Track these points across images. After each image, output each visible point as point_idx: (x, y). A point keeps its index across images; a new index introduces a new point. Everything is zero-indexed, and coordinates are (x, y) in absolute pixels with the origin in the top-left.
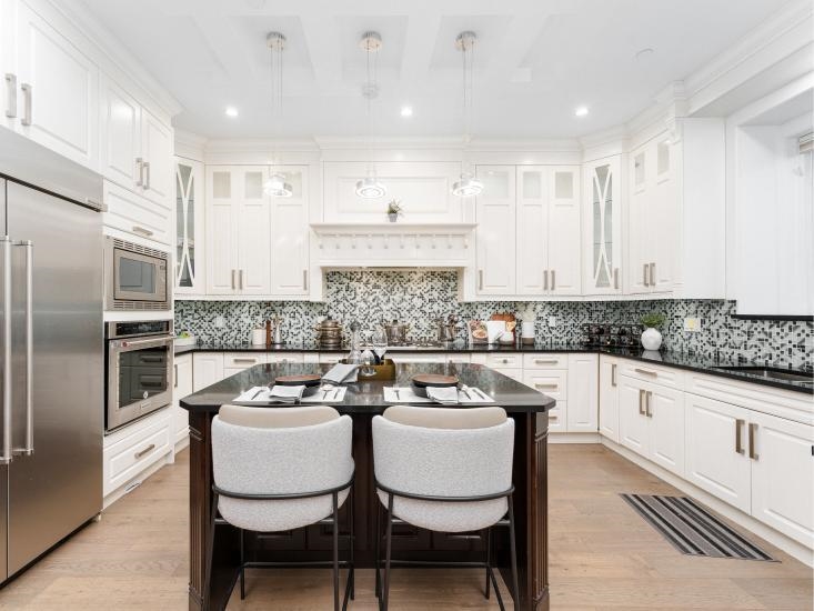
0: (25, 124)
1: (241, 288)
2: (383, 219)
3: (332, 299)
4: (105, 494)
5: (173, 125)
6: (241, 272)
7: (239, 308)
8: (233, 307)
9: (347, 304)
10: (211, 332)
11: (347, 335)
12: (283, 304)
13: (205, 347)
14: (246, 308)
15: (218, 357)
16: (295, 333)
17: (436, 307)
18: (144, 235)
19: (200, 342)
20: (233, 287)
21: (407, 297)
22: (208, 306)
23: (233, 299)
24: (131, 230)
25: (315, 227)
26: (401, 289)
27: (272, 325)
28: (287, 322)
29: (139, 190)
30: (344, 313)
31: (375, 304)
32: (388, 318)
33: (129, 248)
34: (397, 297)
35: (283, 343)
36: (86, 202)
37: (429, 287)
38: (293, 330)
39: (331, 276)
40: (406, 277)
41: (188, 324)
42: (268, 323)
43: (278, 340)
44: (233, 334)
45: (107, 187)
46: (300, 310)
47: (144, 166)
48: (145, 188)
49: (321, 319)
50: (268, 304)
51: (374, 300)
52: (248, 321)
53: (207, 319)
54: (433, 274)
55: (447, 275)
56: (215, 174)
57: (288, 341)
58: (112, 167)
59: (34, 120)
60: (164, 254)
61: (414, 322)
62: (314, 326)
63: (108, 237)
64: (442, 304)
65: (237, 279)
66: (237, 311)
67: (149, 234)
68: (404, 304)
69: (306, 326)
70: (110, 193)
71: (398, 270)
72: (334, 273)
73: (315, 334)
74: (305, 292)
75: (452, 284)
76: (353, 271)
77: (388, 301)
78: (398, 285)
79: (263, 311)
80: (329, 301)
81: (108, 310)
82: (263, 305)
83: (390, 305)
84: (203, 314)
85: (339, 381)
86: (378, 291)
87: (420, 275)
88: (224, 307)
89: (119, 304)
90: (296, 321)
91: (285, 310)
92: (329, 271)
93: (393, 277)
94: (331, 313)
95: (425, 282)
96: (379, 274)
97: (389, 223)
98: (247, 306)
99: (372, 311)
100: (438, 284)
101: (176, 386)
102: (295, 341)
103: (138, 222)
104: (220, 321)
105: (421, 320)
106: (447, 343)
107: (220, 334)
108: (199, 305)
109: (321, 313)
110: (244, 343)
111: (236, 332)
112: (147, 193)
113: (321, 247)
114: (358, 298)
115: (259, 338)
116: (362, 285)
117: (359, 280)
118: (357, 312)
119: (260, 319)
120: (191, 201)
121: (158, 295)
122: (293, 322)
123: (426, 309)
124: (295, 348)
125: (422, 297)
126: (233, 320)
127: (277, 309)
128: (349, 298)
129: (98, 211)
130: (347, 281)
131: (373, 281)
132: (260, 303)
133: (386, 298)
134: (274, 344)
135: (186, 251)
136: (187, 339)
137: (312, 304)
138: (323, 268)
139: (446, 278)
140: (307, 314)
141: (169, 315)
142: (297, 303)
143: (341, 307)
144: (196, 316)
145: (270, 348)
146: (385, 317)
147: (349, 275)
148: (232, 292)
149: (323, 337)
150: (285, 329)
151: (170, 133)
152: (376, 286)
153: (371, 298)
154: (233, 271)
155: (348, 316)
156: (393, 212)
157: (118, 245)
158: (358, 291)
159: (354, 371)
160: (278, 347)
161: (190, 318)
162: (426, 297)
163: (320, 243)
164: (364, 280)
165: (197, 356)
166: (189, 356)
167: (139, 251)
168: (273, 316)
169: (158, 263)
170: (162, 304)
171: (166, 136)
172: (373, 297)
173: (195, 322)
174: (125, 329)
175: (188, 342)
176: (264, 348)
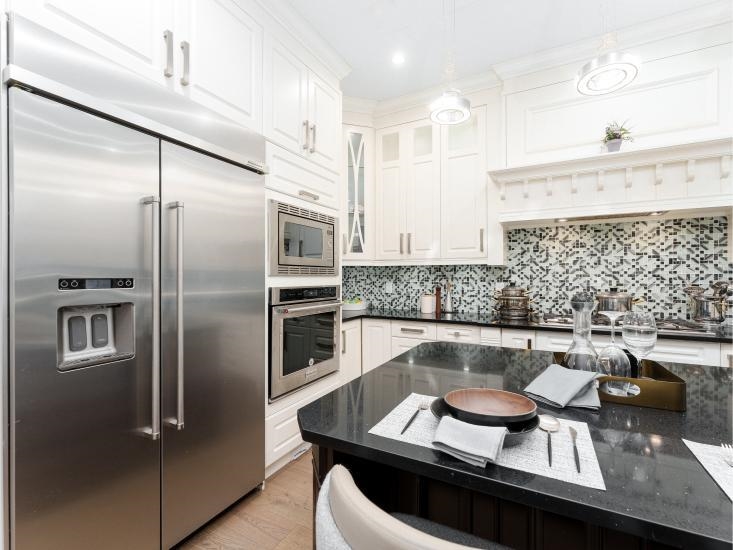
0: (184, 84)
1: (409, 252)
2: (597, 149)
3: (515, 262)
4: (267, 464)
5: (342, 88)
6: (409, 235)
7: (409, 273)
8: (402, 272)
9: (535, 268)
10: (381, 298)
11: (535, 306)
12: (454, 269)
13: (375, 313)
14: (415, 273)
15: (386, 325)
16: (469, 300)
17: (682, 271)
18: (312, 199)
19: (371, 308)
20: (402, 252)
21: (630, 257)
22: (378, 273)
23: (402, 264)
24: (297, 194)
25: (494, 174)
26: (618, 246)
27: (443, 292)
28: (459, 289)
29: (305, 153)
30: (531, 278)
31: (577, 266)
32: (597, 286)
33: (294, 212)
34: (613, 257)
35: (455, 312)
36: (245, 163)
37: (670, 242)
38: (465, 298)
39: (515, 234)
40: (629, 230)
41: (360, 289)
42: (438, 290)
43: (449, 308)
44: (402, 300)
45: (270, 149)
46: (474, 275)
47: (310, 129)
48: (312, 151)
49: (501, 286)
50: (438, 268)
51: (575, 262)
52: (417, 287)
53: (378, 284)
54: (678, 222)
55: (707, 223)
56: (384, 137)
57: (460, 309)
58: (276, 129)
59: (192, 79)
60: (331, 218)
61: (643, 291)
62: (491, 294)
63: (272, 201)
64: (694, 265)
65: (406, 244)
66: (406, 277)
67: (316, 198)
68: (625, 267)
69: (482, 294)
70: (274, 156)
71: (614, 221)
72: (518, 231)
73: (492, 303)
74: (481, 255)
75: (717, 236)
76: (544, 226)
77: (598, 263)
78: (614, 241)
79: (432, 277)
80: (510, 265)
81: (271, 276)
82: (433, 270)
83: (602, 268)
84: (374, 279)
85: (563, 402)
86: (581, 250)
87: (652, 225)
88: (393, 273)
89: (283, 269)
90: (470, 288)
91: (457, 276)
92: (511, 228)
93: (606, 230)
94: (514, 278)
95: (663, 234)
96: (583, 228)
97: (606, 153)
98: (416, 271)
99: (572, 277)
100: (687, 236)
101: (344, 352)
102: (469, 310)
103: (305, 186)
104: (390, 287)
105: (655, 290)
106: (708, 325)
107: (389, 300)
108: (371, 270)
109: (500, 279)
110: (413, 310)
111: (405, 297)
112: (314, 157)
113: (503, 199)
114: (552, 260)
115: (428, 306)
116: (557, 244)
117: (552, 239)
118: (549, 277)
119: (429, 285)
120: (362, 168)
121: (324, 261)
122: (466, 288)
123: (665, 274)
124: (469, 319)
125: (657, 257)
126: (402, 286)
127: (448, 274)
128: (538, 260)
129: (261, 173)
130: (536, 240)
131: (573, 238)
132: (429, 268)
133: (595, 259)
134: (445, 313)
135: (356, 217)
136: (359, 304)
137: (488, 268)
138: (504, 225)
139: (703, 226)
140: (483, 280)
141: (336, 281)
142: (471, 267)
143: (527, 271)
144: (368, 281)
145: (439, 318)
146: (592, 284)
147: (538, 232)
148: (399, 256)
149: (504, 306)
150: (457, 296)
151: (338, 97)
152: (578, 245)
153: (570, 260)
154: (402, 235)
155: (536, 282)
156: (613, 137)
157: (283, 210)
158: (551, 251)
159: (590, 385)
160: (449, 317)
161: (362, 283)
162: (665, 256)
163: (502, 193)
164: (561, 236)
165: (367, 323)
166: (358, 322)
167: (304, 215)
168: (444, 282)
169: (325, 228)
170: (328, 270)
171: (333, 99)
172: (574, 258)
173: (367, 287)
174: (289, 295)
175: (359, 307)
176: (434, 318)
